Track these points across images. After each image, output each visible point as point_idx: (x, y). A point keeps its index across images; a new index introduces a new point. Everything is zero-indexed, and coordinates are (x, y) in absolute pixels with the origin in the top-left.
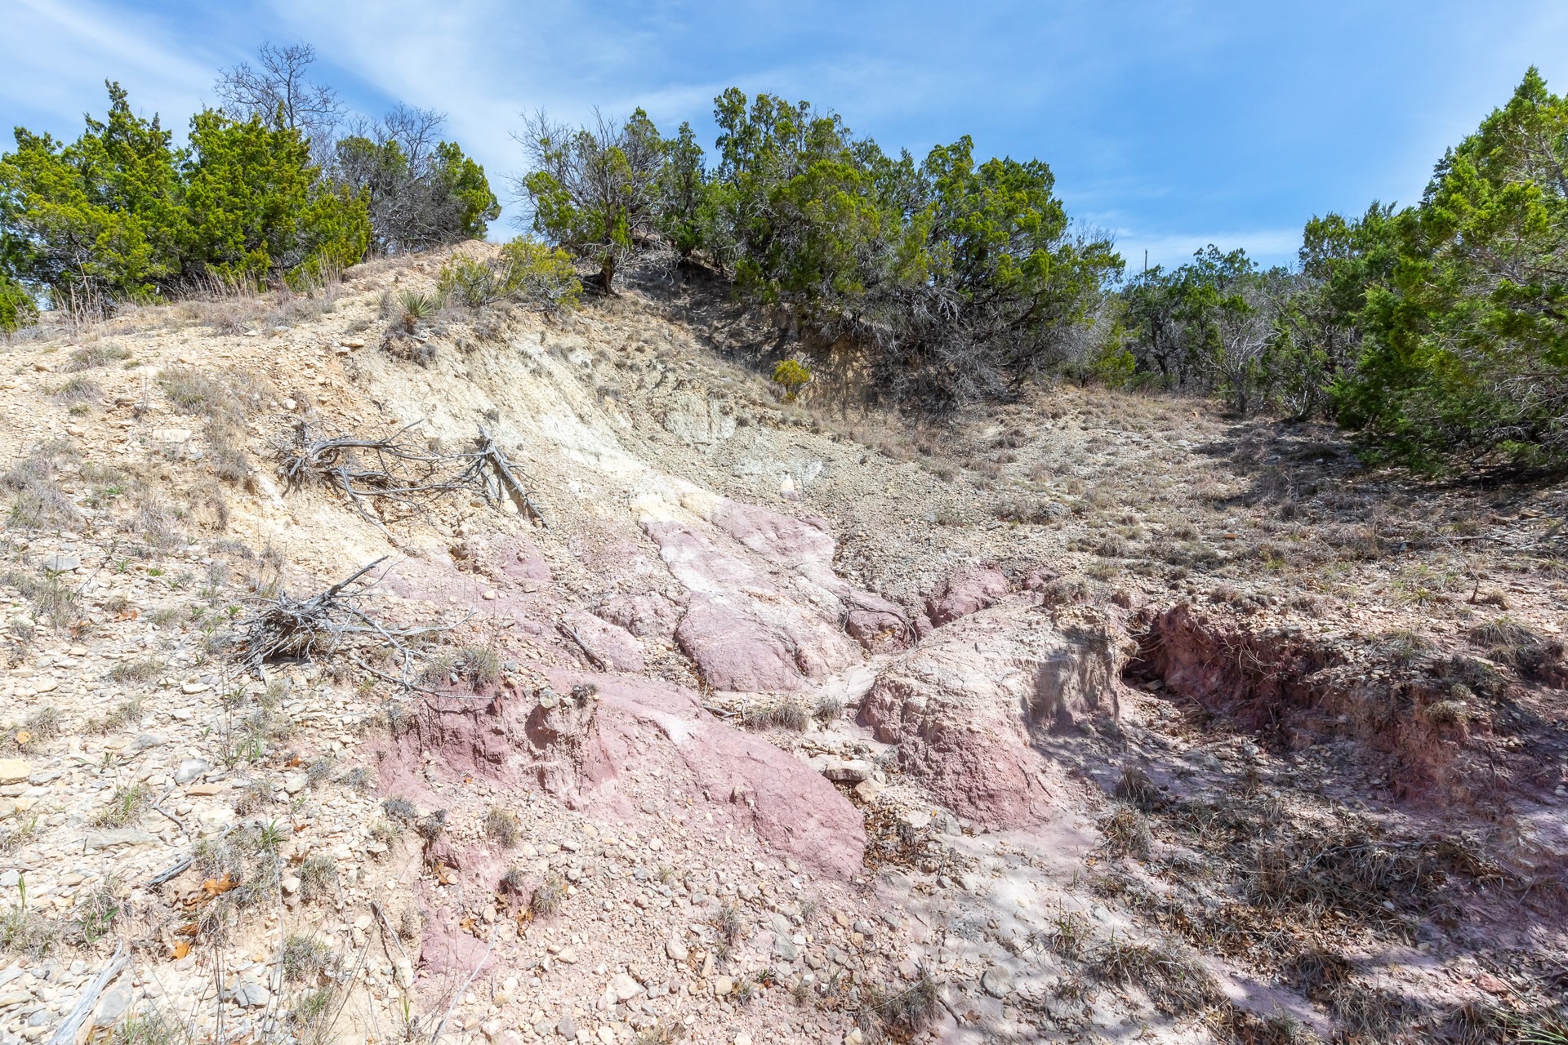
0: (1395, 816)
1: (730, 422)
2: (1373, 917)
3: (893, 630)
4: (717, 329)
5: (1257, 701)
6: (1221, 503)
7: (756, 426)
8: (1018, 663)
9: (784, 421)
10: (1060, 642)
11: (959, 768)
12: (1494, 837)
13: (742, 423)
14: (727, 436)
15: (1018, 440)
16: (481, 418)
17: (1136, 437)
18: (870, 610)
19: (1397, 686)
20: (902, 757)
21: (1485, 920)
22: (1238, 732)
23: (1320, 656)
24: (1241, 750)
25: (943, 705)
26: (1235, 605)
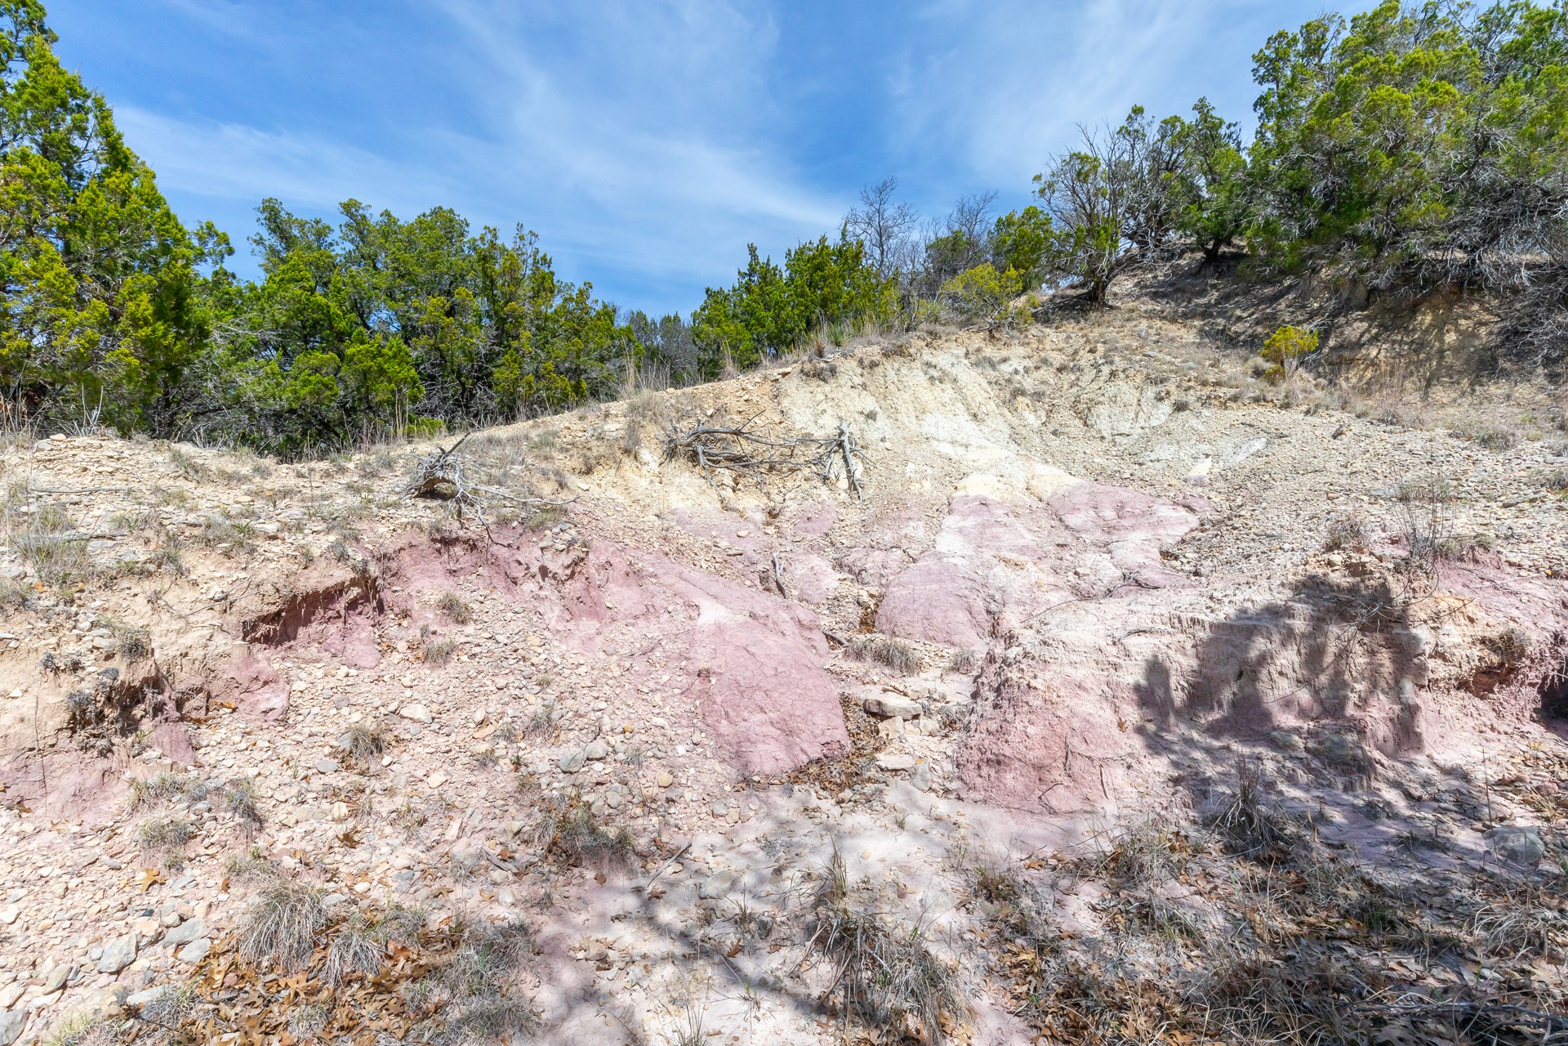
7: (1199, 409)
8: (1175, 621)
9: (1235, 399)
13: (1180, 407)
14: (1157, 423)
16: (862, 419)
25: (1025, 656)
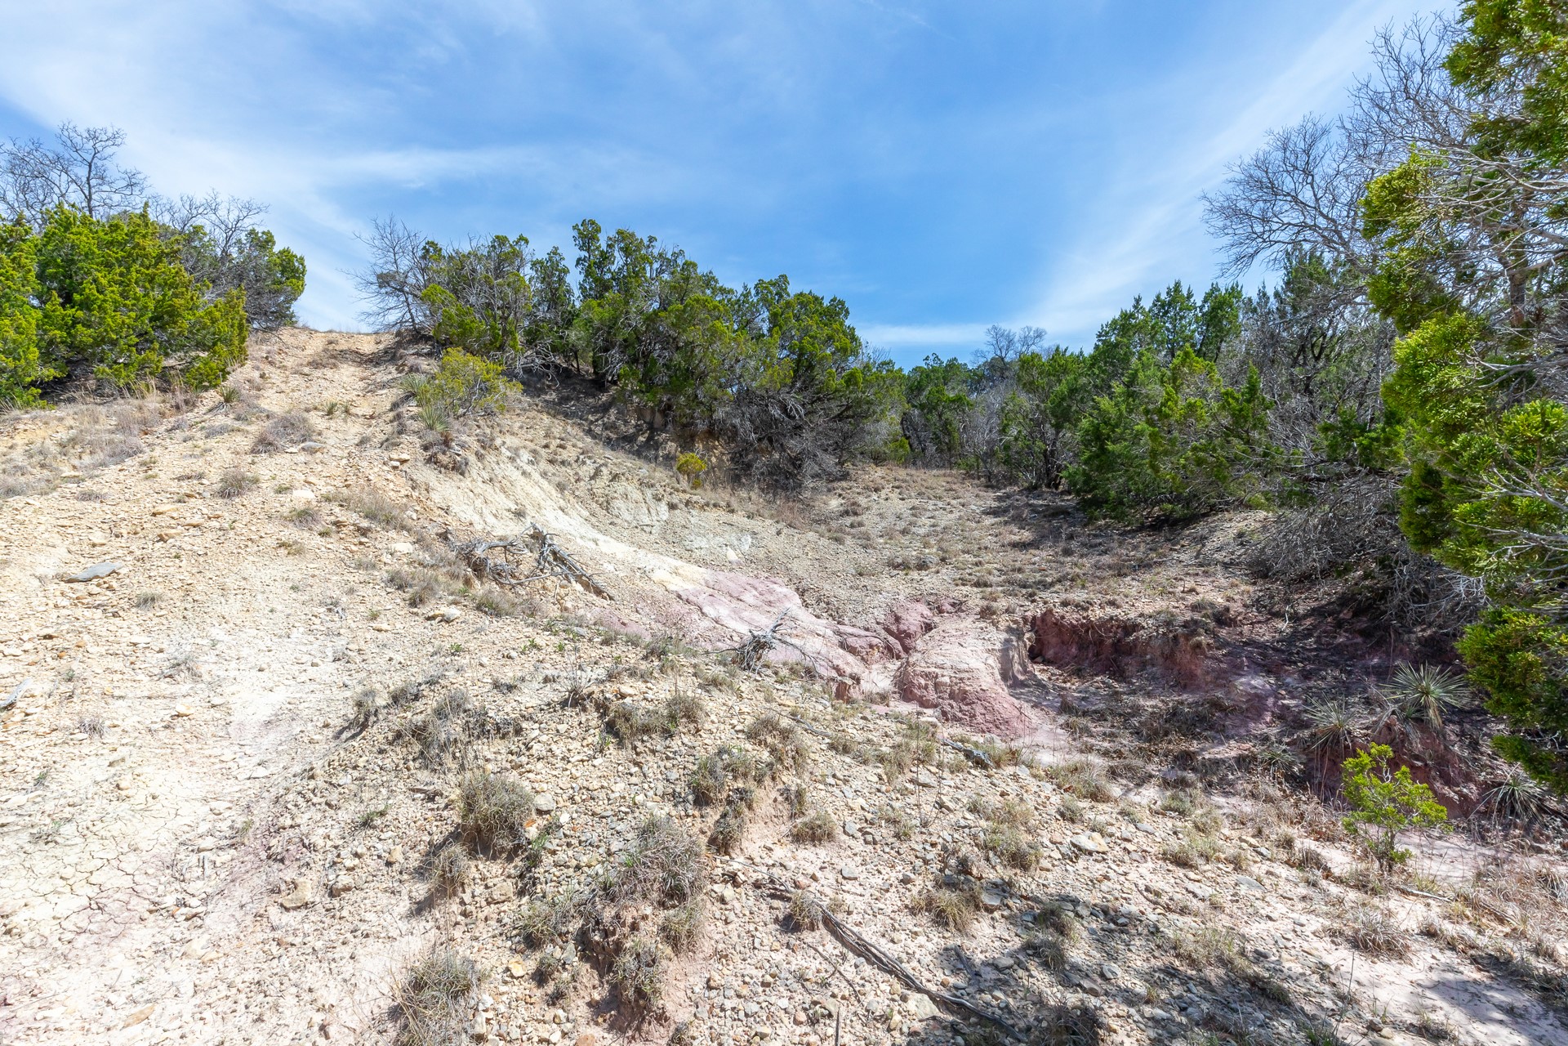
0: (1185, 696)
1: (663, 507)
2: (1195, 736)
3: (878, 647)
4: (592, 423)
5: (1103, 656)
6: (1022, 546)
7: (685, 509)
8: (988, 651)
10: (1004, 636)
11: (983, 711)
12: (1228, 693)
13: (673, 507)
14: (665, 518)
15: (859, 510)
16: (512, 517)
17: (940, 504)
18: (859, 636)
19: (1171, 635)
20: (944, 713)
21: (1234, 727)
22: (1097, 675)
23: (1130, 628)
24: (1103, 683)
25: (961, 679)
26: (1076, 606)
